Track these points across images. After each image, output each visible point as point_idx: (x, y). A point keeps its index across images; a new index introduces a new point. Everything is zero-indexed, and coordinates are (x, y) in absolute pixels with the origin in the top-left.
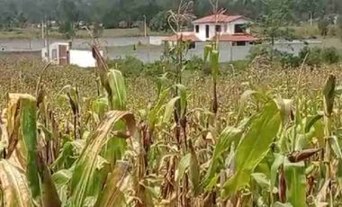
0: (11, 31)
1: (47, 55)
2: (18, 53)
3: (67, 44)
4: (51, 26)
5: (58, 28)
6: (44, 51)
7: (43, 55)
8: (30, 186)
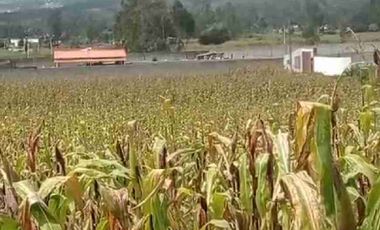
0: (251, 37)
1: (289, 62)
2: (259, 60)
3: (312, 50)
4: (293, 30)
5: (300, 33)
6: (287, 58)
7: (285, 63)
8: (324, 202)
